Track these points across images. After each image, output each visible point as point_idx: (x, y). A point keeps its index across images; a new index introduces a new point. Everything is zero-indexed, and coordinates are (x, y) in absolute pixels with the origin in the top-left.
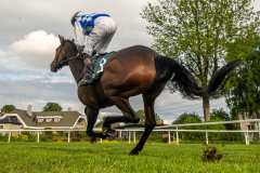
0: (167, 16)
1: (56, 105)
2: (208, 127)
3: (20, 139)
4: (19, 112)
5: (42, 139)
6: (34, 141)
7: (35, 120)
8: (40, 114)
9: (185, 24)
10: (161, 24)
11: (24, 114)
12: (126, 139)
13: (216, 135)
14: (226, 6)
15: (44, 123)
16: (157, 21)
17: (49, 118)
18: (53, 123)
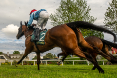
0: (58, 18)
1: (18, 52)
2: (74, 59)
3: (4, 64)
4: (4, 54)
5: (13, 64)
6: (10, 65)
7: (10, 57)
8: (12, 55)
9: (65, 21)
10: (56, 21)
11: (6, 55)
12: (44, 64)
13: (77, 62)
14: (80, 14)
15: (13, 58)
16: (55, 20)
17: (15, 57)
18: (17, 58)
